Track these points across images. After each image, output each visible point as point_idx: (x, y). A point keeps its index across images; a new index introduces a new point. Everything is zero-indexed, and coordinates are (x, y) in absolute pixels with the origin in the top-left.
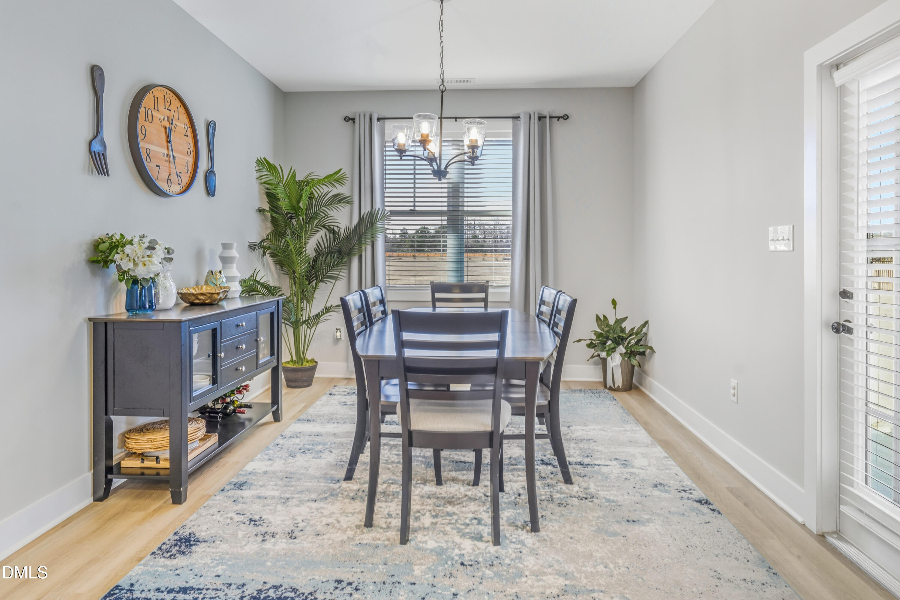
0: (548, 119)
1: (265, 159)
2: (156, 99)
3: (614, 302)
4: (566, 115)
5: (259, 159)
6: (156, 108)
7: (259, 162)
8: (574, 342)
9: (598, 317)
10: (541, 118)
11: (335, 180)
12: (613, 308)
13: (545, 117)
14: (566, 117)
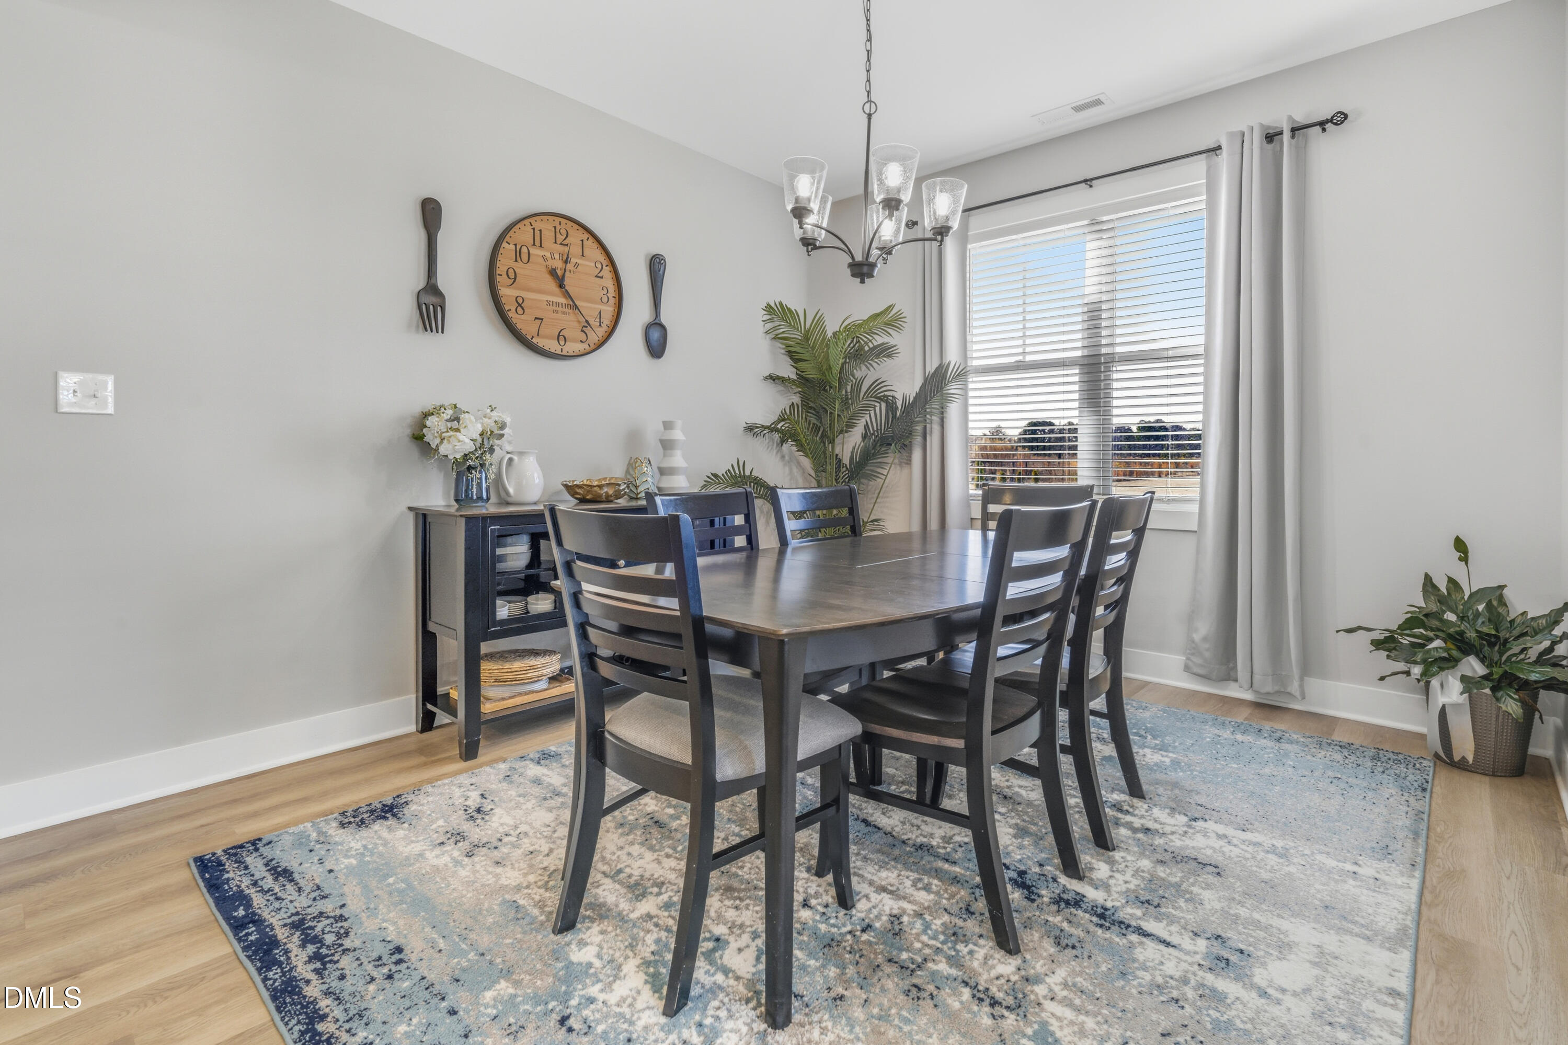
0: (1286, 136)
1: (781, 303)
2: (537, 233)
3: (1460, 545)
4: (1342, 113)
5: (773, 305)
6: (537, 243)
7: (769, 309)
8: (1337, 631)
9: (1428, 578)
10: (1271, 137)
11: (886, 324)
12: (1460, 559)
13: (1281, 133)
14: (1340, 119)
